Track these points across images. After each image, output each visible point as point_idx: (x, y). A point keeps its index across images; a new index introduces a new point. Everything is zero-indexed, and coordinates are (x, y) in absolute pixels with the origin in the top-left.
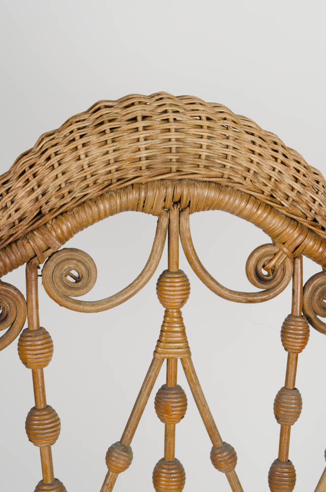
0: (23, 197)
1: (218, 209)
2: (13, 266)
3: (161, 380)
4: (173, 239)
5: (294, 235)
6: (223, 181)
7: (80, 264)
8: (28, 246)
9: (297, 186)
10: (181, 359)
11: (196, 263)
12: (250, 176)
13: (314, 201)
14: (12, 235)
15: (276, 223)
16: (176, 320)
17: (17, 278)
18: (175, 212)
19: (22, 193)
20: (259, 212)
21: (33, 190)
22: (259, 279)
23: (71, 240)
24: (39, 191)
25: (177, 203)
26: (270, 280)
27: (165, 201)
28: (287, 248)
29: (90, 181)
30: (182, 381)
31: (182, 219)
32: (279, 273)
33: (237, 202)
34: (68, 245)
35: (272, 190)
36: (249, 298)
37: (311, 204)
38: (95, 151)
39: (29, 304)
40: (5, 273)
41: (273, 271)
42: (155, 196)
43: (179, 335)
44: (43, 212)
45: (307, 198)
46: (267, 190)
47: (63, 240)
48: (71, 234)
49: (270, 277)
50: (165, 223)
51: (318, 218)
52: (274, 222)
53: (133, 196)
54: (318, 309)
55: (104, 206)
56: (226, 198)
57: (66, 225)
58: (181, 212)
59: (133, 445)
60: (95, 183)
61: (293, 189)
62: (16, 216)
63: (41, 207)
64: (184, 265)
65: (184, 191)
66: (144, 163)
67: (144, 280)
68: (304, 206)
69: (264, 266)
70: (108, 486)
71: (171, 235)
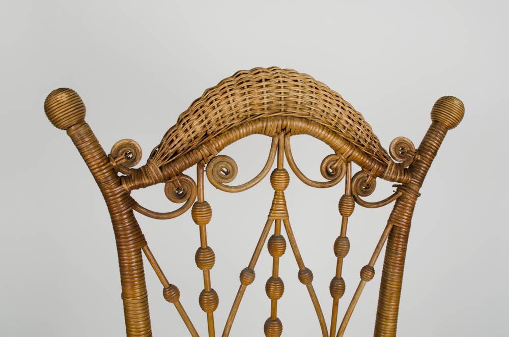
0: (197, 125)
1: (306, 134)
2: (191, 165)
3: (272, 232)
4: (281, 151)
5: (347, 149)
6: (310, 118)
7: (228, 164)
8: (199, 153)
9: (350, 121)
10: (283, 220)
11: (293, 164)
12: (324, 115)
13: (359, 130)
14: (190, 147)
15: (338, 142)
16: (281, 197)
17: (191, 172)
18: (282, 135)
19: (196, 122)
20: (329, 136)
21: (202, 121)
22: (326, 173)
23: (223, 150)
24: (206, 121)
25: (285, 129)
26: (334, 175)
27: (277, 128)
28: (344, 157)
29: (235, 116)
30: (283, 233)
31: (286, 139)
32: (339, 171)
33: (317, 130)
34: (221, 153)
35: (336, 123)
36: (322, 185)
37: (357, 132)
38: (239, 99)
39: (198, 187)
40: (185, 169)
41: (336, 169)
42: (272, 125)
43: (283, 206)
44: (208, 133)
45: (355, 128)
46: (334, 123)
47: (219, 150)
48: (224, 146)
49: (334, 173)
50: (276, 141)
51: (361, 140)
52: (337, 141)
53: (260, 125)
54: (359, 192)
55: (243, 131)
56: (311, 128)
57: (221, 141)
58: (286, 134)
59: (256, 269)
60: (238, 117)
61: (347, 123)
62: (193, 136)
63: (207, 131)
64: (286, 166)
65: (288, 123)
66: (266, 106)
67: (265, 174)
68: (353, 133)
69: (331, 167)
70: (241, 293)
71: (279, 148)
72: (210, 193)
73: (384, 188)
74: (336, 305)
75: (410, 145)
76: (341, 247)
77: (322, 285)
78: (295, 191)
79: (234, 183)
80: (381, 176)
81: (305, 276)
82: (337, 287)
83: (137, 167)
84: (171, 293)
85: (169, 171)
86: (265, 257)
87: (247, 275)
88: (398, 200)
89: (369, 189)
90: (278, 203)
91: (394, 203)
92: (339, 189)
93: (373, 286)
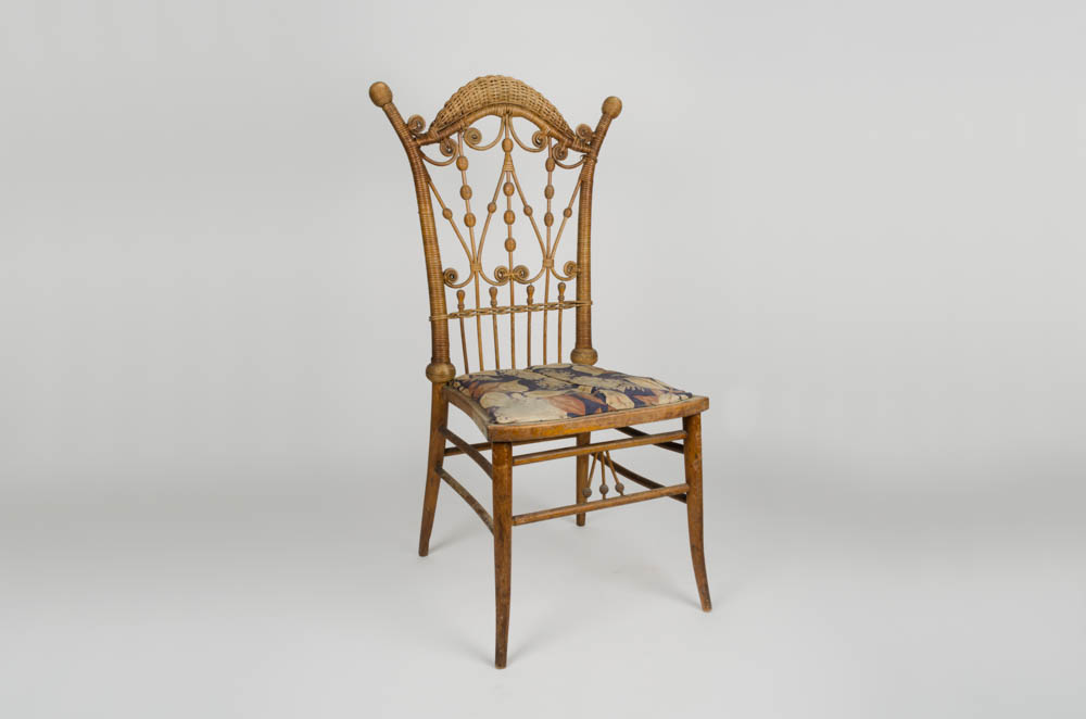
1: (521, 116)
2: (454, 133)
3: (505, 181)
4: (507, 126)
5: (548, 129)
6: (523, 106)
7: (476, 132)
8: (459, 125)
9: (548, 109)
10: (512, 172)
11: (515, 136)
12: (532, 103)
13: (554, 115)
14: (453, 121)
15: (541, 122)
16: (509, 157)
17: (454, 137)
18: (507, 116)
21: (459, 105)
22: (536, 143)
24: (462, 105)
25: (508, 112)
26: (541, 144)
27: (504, 111)
28: (546, 131)
29: (478, 102)
30: (512, 181)
31: (510, 119)
32: (544, 141)
34: (472, 126)
35: (540, 110)
36: (534, 151)
38: (480, 92)
39: (459, 147)
40: (451, 135)
41: (542, 140)
42: (501, 110)
43: (510, 163)
44: (463, 113)
45: (551, 114)
46: (538, 110)
47: (471, 123)
49: (541, 142)
50: (504, 120)
51: (556, 122)
53: (493, 109)
54: (558, 157)
55: (483, 112)
56: (524, 112)
57: (471, 119)
58: (509, 116)
60: (480, 103)
61: (546, 110)
62: (454, 114)
63: (463, 111)
64: (511, 137)
65: (510, 108)
66: (496, 97)
67: (498, 141)
68: (551, 117)
69: (538, 139)
70: (489, 218)
71: (506, 124)
72: (466, 150)
73: (574, 157)
74: (549, 231)
75: (589, 129)
76: (549, 193)
77: (539, 216)
78: (517, 152)
79: (481, 145)
80: (570, 147)
81: (528, 211)
82: (548, 219)
83: (423, 132)
84: (447, 214)
85: (443, 134)
86: (502, 197)
87: (491, 208)
88: (585, 163)
89: (564, 155)
90: (508, 159)
91: (581, 167)
92: (545, 154)
93: (573, 220)
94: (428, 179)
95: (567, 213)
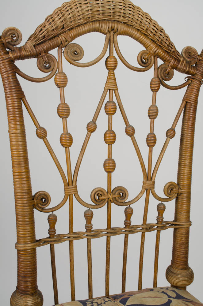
0: (57, 21)
1: (127, 35)
3: (107, 99)
4: (112, 44)
5: (154, 47)
6: (130, 23)
7: (78, 49)
8: (59, 39)
9: (155, 29)
10: (115, 92)
11: (119, 53)
12: (139, 22)
13: (161, 35)
14: (53, 34)
15: (148, 42)
16: (112, 75)
17: (54, 52)
18: (112, 33)
19: (57, 19)
20: (142, 37)
21: (61, 18)
22: (141, 62)
23: (75, 40)
25: (113, 30)
27: (108, 28)
28: (152, 51)
29: (81, 16)
30: (115, 100)
31: (115, 36)
32: (149, 61)
33: (134, 32)
34: (73, 42)
35: (147, 29)
36: (139, 70)
37: (160, 36)
38: (84, 6)
39: (59, 63)
40: (50, 50)
41: (147, 59)
42: (105, 26)
43: (113, 80)
44: (65, 27)
45: (158, 34)
46: (145, 29)
47: (73, 38)
49: (146, 62)
50: (108, 37)
51: (162, 42)
52: (147, 41)
53: (97, 25)
54: (164, 78)
55: (87, 27)
56: (130, 30)
57: (73, 33)
58: (115, 33)
60: (83, 18)
61: (154, 29)
62: (54, 27)
63: (64, 25)
64: (115, 54)
65: (116, 25)
66: (101, 12)
68: (158, 37)
69: (144, 58)
70: (88, 138)
71: (111, 42)
72: (67, 67)
73: (179, 78)
74: (151, 152)
75: (195, 52)
76: (153, 114)
77: (141, 137)
78: (121, 71)
79: (83, 61)
80: (176, 68)
81: (130, 132)
82: (151, 140)
83: (19, 46)
85: (40, 48)
86: (103, 117)
87: (91, 128)
88: (189, 85)
89: (169, 76)
91: (186, 87)
92: (150, 74)
93: (175, 142)
94: (21, 95)
95: (170, 134)
